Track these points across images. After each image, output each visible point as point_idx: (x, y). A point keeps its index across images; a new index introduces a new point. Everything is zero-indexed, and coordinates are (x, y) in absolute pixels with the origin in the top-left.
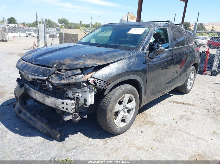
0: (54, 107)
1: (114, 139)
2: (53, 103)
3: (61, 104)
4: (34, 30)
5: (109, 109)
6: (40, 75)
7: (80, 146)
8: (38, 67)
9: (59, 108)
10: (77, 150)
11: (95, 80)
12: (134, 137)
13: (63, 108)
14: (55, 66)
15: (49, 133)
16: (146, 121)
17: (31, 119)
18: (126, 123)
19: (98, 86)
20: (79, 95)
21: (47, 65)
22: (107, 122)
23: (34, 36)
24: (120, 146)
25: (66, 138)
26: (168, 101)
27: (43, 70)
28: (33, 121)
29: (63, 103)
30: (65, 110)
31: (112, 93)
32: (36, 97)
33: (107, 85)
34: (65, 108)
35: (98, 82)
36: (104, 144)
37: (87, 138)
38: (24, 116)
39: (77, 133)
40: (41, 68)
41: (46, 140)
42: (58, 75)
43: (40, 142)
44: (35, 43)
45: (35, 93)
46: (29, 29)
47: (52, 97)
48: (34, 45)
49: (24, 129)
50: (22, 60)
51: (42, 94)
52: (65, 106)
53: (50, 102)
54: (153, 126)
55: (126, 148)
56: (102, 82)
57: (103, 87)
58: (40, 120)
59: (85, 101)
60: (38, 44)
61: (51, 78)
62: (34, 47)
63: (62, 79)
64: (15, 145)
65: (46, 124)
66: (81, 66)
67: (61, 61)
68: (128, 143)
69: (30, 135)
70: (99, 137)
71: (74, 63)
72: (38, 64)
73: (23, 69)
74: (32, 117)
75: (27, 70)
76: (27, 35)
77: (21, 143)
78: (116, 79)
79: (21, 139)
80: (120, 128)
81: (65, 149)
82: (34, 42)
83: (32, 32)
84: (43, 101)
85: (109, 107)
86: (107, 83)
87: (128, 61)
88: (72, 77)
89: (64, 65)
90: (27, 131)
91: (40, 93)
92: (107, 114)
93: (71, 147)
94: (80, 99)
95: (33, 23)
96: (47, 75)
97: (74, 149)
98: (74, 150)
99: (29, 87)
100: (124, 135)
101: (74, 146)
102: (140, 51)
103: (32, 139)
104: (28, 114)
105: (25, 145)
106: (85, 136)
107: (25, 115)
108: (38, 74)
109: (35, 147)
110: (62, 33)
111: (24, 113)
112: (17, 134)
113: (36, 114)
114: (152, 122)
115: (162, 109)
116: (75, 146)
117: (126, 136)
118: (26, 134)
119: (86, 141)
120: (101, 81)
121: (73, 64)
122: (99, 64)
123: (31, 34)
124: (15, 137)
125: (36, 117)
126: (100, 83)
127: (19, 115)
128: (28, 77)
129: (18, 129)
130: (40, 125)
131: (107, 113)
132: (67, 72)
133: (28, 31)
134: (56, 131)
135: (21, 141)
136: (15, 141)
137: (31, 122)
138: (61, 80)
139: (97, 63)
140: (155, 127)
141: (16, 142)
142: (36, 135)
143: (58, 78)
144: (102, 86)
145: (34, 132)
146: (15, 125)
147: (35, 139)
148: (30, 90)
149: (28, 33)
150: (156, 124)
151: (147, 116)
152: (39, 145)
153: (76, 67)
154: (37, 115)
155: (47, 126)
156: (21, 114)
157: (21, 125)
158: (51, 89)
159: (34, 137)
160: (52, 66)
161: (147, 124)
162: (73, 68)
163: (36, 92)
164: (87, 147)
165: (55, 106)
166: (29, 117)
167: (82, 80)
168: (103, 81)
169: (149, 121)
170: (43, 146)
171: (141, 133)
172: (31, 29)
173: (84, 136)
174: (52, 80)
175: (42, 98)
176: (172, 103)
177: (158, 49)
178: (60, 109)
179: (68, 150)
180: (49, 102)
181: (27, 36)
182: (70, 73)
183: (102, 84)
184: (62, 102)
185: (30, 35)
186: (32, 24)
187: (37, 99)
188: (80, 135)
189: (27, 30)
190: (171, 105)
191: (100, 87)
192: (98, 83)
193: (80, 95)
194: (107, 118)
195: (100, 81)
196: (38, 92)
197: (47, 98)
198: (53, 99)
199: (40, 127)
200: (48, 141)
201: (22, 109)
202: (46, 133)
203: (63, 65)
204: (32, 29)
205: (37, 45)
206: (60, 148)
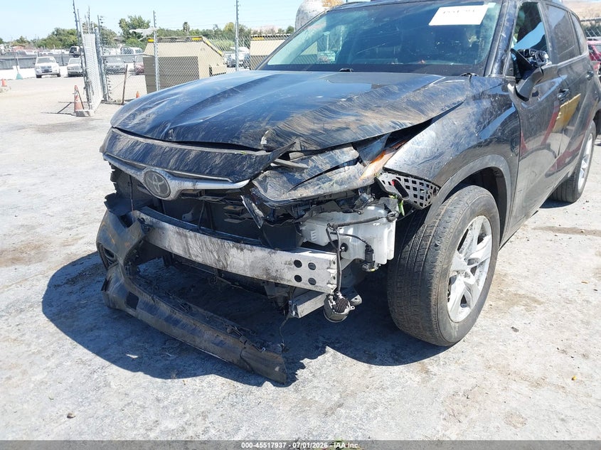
0: (264, 277)
1: (447, 361)
2: (259, 265)
3: (289, 269)
4: (56, 57)
5: (438, 269)
6: (219, 175)
7: (353, 394)
8: (202, 152)
9: (282, 279)
10: (351, 409)
11: (400, 179)
12: (501, 348)
13: (298, 278)
14: (264, 142)
15: (245, 361)
16: (507, 294)
17: (176, 322)
18: (470, 306)
19: (411, 199)
20: (349, 233)
21: (235, 142)
22: (433, 312)
23: (59, 75)
24: (473, 381)
25: (299, 372)
26: (535, 229)
27: (226, 158)
28: (184, 327)
29: (298, 264)
30: (304, 284)
31: (440, 217)
32: (187, 249)
33: (432, 191)
34: (305, 279)
35: (407, 184)
36: (424, 381)
37: (363, 366)
38: (151, 313)
39: (323, 352)
40: (215, 155)
41: (240, 386)
42: (283, 170)
43: (224, 394)
44: (76, 90)
45: (186, 236)
46: (42, 55)
47: (254, 247)
48: (76, 97)
49: (155, 354)
50: (125, 135)
51: (214, 240)
52: (304, 272)
53: (248, 264)
54: (536, 307)
55: (496, 386)
56: (421, 184)
57: (424, 202)
58: (208, 322)
59: (369, 250)
60: (87, 95)
61: (260, 183)
62: (75, 103)
63: (298, 184)
64: (151, 412)
65: (233, 332)
66: (354, 136)
67: (281, 125)
68: (493, 369)
69: (182, 374)
70: (397, 358)
71: (327, 126)
72: (198, 140)
73: (142, 162)
74: (178, 315)
75: (159, 165)
76: (40, 71)
77: (166, 403)
78: (455, 170)
79: (160, 389)
80: (457, 325)
81: (313, 408)
82: (76, 88)
83: (52, 61)
84: (219, 261)
85: (438, 263)
86: (434, 186)
87: (476, 109)
88: (328, 174)
89: (298, 136)
90: (168, 362)
91: (206, 238)
92: (434, 286)
93: (328, 400)
94: (350, 246)
95: (49, 38)
96: (244, 176)
97: (340, 406)
98: (342, 411)
99: (154, 220)
100: (466, 343)
101: (336, 397)
102: (494, 75)
103: (195, 387)
104: (164, 308)
105: (181, 410)
106: (355, 361)
107: (152, 309)
108: (207, 174)
109: (214, 410)
110: (153, 57)
111: (146, 304)
112: (140, 374)
113: (191, 305)
114: (524, 296)
115: (531, 254)
116: (338, 395)
117: (475, 348)
118: (168, 372)
119: (363, 376)
120: (418, 181)
121: (326, 130)
122: (408, 123)
123: (50, 67)
124: (138, 386)
125: (193, 315)
126: (415, 189)
127: (131, 311)
128: (165, 188)
129: (136, 357)
130: (208, 337)
131: (431, 283)
132: (313, 160)
133: (40, 61)
134: (272, 354)
135: (161, 395)
136: (146, 398)
137: (176, 332)
138: (295, 188)
139: (402, 121)
140: (543, 309)
141: (148, 403)
142: (201, 369)
143: (284, 182)
144: (422, 198)
145: (191, 362)
146: (120, 343)
147: (204, 384)
148: (163, 228)
149: (42, 68)
150: (542, 300)
151: (503, 280)
152: (226, 403)
153: (339, 137)
154: (195, 308)
155: (241, 339)
156: (135, 309)
157: (139, 344)
158: (261, 222)
159: (197, 379)
160: (251, 143)
161: (516, 303)
162: (331, 142)
163: (188, 234)
164: (378, 396)
165: (269, 274)
166: (167, 315)
167: (358, 183)
168: (421, 179)
169: (515, 295)
170: (239, 406)
171: (514, 334)
172: (47, 53)
173: (349, 359)
174: (266, 190)
175: (215, 255)
176: (551, 235)
177: (543, 68)
178: (285, 283)
179: (324, 411)
180: (243, 264)
181: (39, 76)
182: (321, 162)
183: (421, 190)
184: (293, 260)
185: (47, 71)
186: (45, 40)
187: (194, 258)
188: (334, 357)
189: (38, 58)
190: (550, 239)
191: (415, 199)
192: (408, 187)
193: (351, 231)
194: (433, 298)
195: (414, 182)
196: (198, 235)
197: (234, 251)
198: (260, 253)
199: (211, 344)
200: (248, 386)
201: (137, 291)
202: (235, 361)
203: (294, 138)
204: (51, 54)
205: (84, 99)
206: (294, 407)
